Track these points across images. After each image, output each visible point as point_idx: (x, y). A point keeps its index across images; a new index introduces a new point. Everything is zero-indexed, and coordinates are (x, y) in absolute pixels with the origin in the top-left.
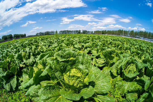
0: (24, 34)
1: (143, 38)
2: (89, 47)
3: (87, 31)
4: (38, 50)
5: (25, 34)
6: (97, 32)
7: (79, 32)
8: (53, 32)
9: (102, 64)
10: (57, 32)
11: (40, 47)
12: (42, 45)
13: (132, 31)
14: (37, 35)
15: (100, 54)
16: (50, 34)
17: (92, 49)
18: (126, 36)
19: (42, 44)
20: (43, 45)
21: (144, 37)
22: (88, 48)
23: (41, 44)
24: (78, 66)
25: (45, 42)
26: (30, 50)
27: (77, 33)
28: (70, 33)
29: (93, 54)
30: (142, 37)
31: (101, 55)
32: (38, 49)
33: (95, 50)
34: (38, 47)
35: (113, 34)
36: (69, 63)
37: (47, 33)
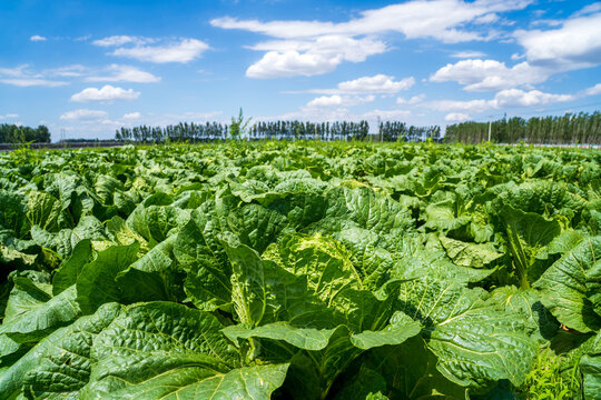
2: (408, 193)
3: (408, 127)
4: (128, 193)
8: (214, 130)
9: (478, 266)
11: (139, 183)
12: (154, 175)
15: (469, 218)
17: (428, 199)
19: (153, 171)
20: (160, 175)
22: (402, 196)
23: (149, 171)
24: (338, 229)
25: (170, 165)
26: (78, 183)
27: (349, 139)
28: (307, 136)
29: (430, 224)
31: (474, 227)
32: (128, 189)
33: (445, 205)
34: (128, 182)
36: (294, 211)
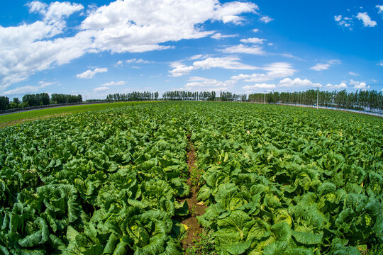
0: (77, 95)
1: (369, 109)
3: (233, 94)
5: (80, 96)
6: (257, 97)
7: (211, 97)
8: (147, 95)
10: (157, 95)
13: (343, 93)
14: (109, 99)
16: (141, 100)
18: (326, 105)
21: (371, 107)
27: (207, 99)
28: (189, 98)
30: (365, 106)
35: (295, 102)
37: (135, 97)
